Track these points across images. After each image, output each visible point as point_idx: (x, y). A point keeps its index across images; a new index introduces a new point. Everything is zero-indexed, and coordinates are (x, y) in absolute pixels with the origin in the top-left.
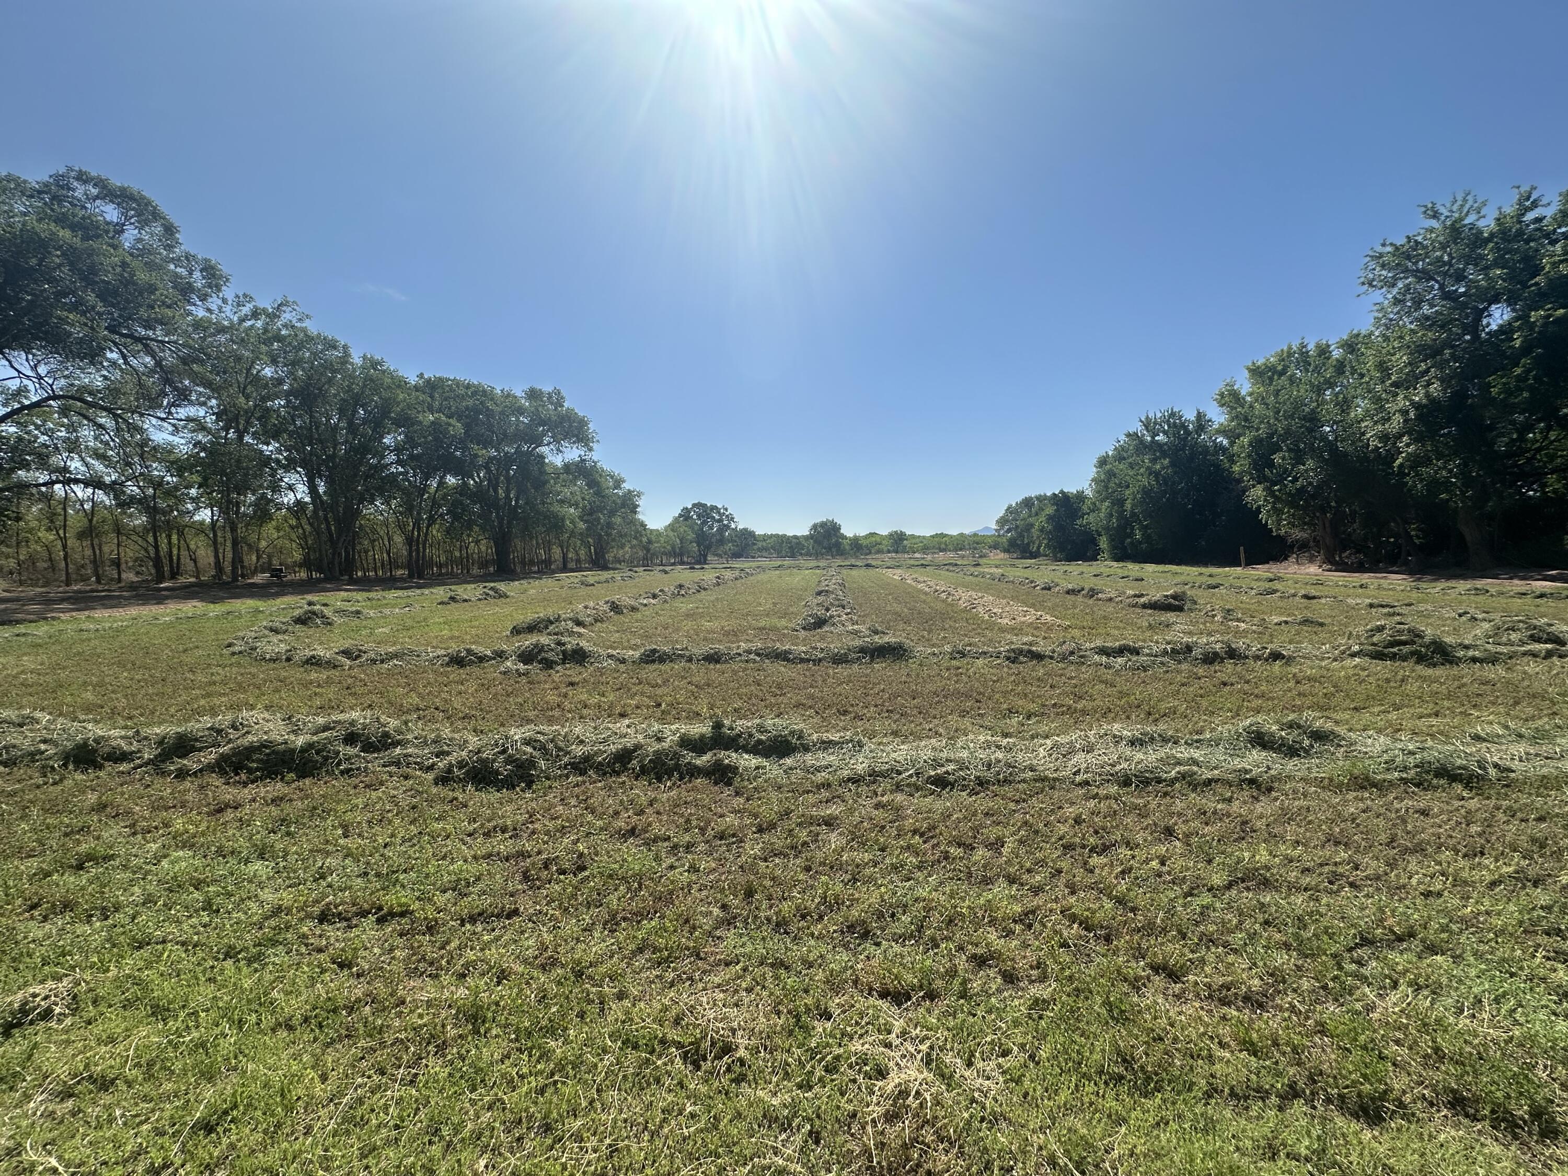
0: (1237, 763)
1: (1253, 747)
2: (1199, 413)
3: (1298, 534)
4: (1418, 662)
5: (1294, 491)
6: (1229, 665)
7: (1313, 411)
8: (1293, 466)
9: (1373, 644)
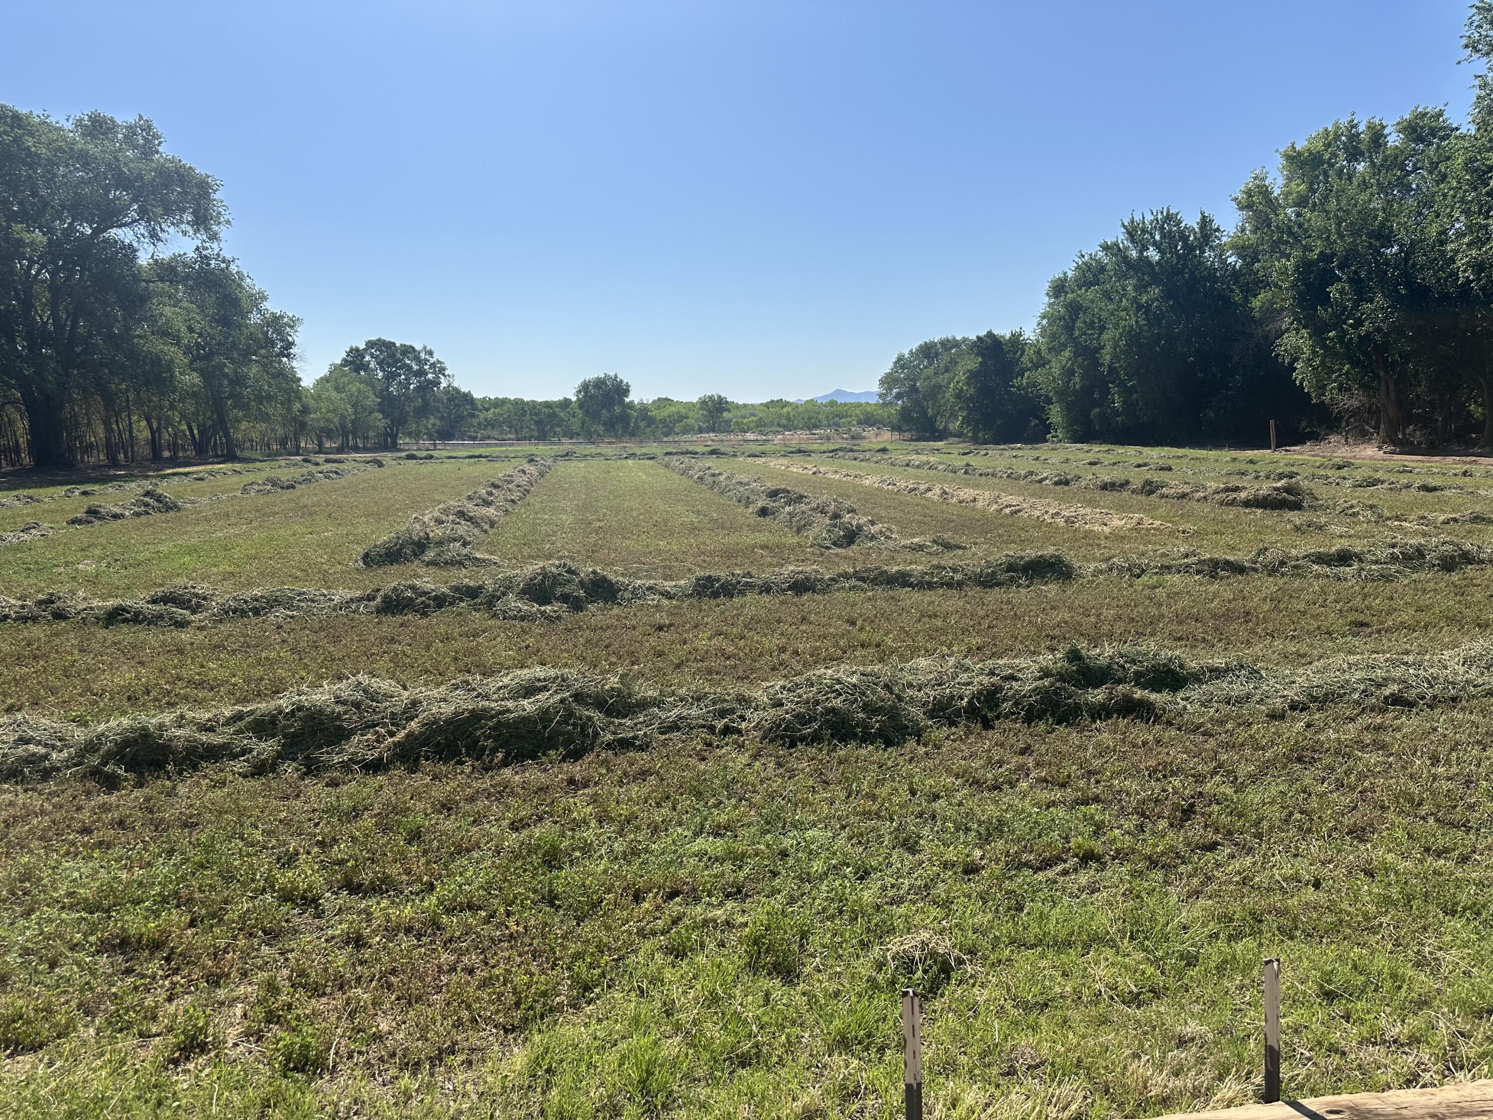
2: (1204, 217)
3: (1351, 401)
5: (1356, 341)
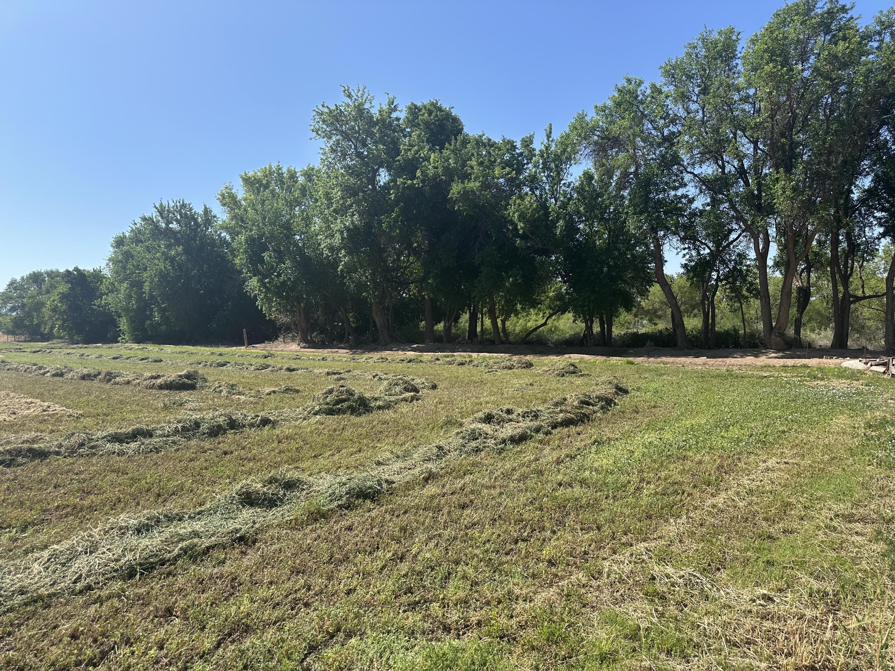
0: (232, 525)
1: (244, 506)
2: (206, 208)
3: (284, 319)
4: (351, 414)
5: (278, 284)
6: (230, 435)
7: (288, 221)
8: (278, 264)
9: (327, 404)
